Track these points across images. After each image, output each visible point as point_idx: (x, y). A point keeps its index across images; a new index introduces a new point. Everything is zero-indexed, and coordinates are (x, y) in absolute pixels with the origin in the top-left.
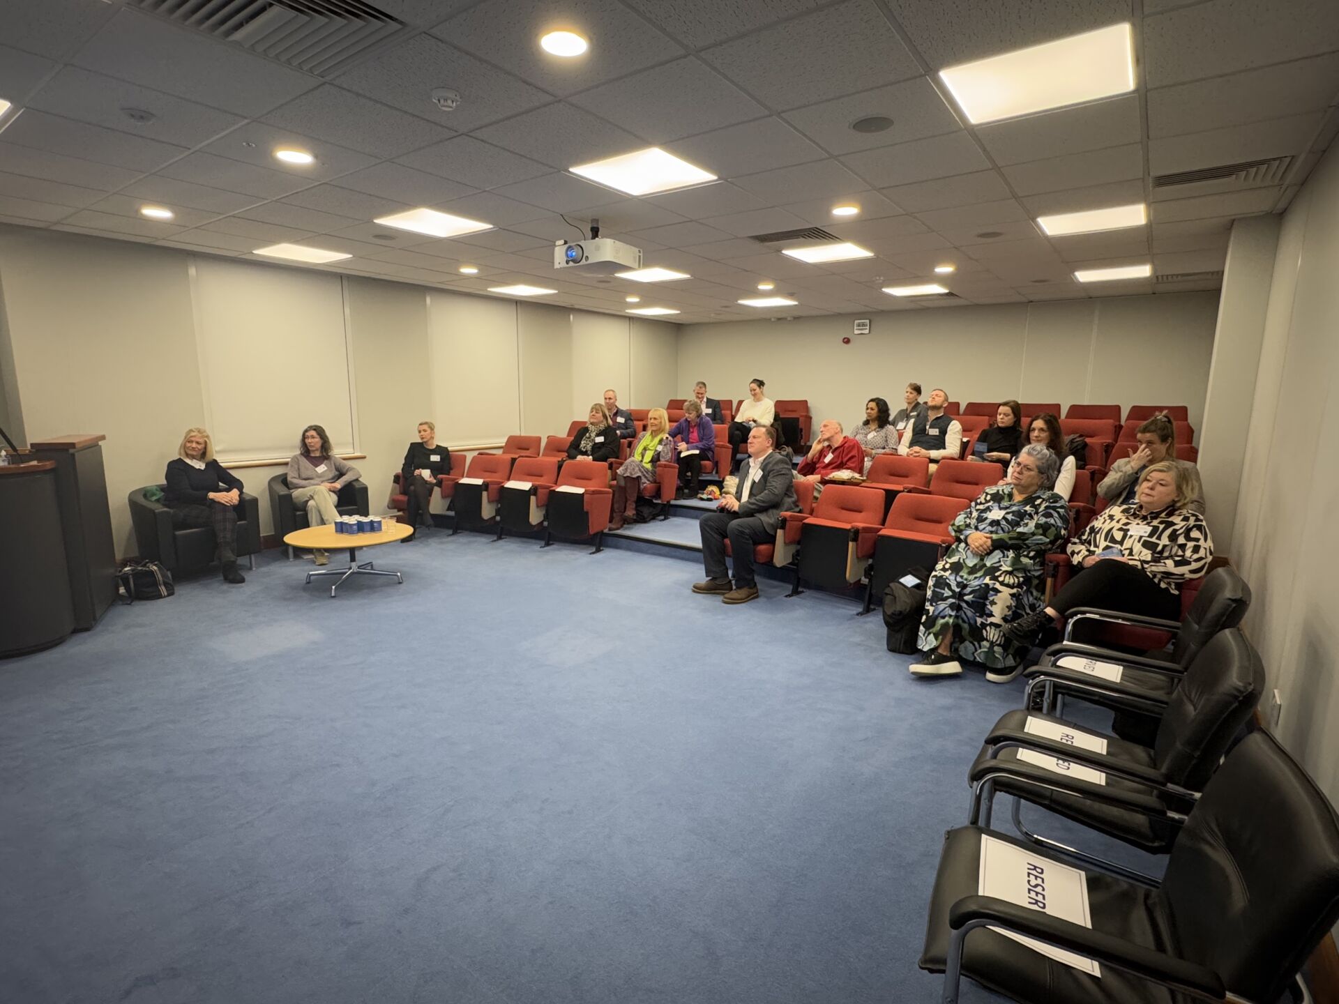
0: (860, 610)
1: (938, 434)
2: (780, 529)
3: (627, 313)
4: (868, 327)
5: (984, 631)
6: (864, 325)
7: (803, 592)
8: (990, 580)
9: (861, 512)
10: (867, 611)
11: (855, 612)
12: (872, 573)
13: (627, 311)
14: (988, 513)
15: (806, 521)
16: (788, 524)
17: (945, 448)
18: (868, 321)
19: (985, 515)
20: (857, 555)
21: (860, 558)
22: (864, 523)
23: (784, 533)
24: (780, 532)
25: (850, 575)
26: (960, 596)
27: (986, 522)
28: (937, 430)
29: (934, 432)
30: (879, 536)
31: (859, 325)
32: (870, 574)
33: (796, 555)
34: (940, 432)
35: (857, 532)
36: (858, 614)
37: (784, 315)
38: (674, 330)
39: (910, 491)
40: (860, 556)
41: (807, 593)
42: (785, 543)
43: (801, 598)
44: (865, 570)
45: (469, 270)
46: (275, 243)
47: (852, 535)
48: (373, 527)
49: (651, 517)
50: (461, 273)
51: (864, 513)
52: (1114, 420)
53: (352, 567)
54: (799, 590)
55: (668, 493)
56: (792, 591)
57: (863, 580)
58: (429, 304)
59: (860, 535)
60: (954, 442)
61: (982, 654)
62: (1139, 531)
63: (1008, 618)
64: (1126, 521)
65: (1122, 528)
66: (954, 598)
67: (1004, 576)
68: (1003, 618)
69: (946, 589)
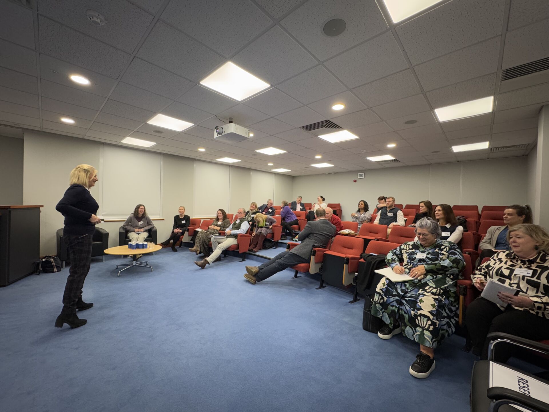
0: (352, 299)
1: (392, 215)
2: (313, 255)
3: (272, 171)
4: (363, 176)
5: (416, 320)
6: (362, 175)
7: (325, 286)
8: (422, 291)
9: (352, 249)
10: (355, 300)
11: (349, 301)
12: (357, 281)
13: (272, 170)
14: (415, 255)
15: (325, 252)
16: (316, 253)
17: (396, 221)
18: (363, 174)
19: (414, 256)
20: (348, 271)
21: (352, 272)
22: (352, 254)
23: (315, 258)
24: (312, 257)
25: (344, 282)
26: (403, 297)
27: (416, 260)
28: (392, 214)
29: (390, 214)
30: (360, 262)
31: (360, 175)
32: (356, 282)
33: (321, 269)
34: (393, 214)
35: (348, 259)
36: (350, 302)
37: (330, 172)
38: (291, 178)
39: (378, 240)
40: (350, 272)
41: (326, 288)
42: (315, 263)
43: (323, 290)
44: (353, 279)
45: (202, 150)
46: (124, 137)
47: (345, 260)
48: (143, 246)
49: (270, 247)
50: (199, 151)
51: (353, 250)
52: (476, 211)
53: (133, 264)
54: (323, 286)
55: (277, 238)
56: (320, 286)
57: (353, 284)
58: (195, 165)
59: (349, 261)
60: (401, 220)
61: (417, 336)
62: (523, 273)
63: (433, 312)
64: (511, 263)
65: (509, 267)
66: (399, 297)
67: (431, 289)
68: (429, 312)
69: (394, 290)
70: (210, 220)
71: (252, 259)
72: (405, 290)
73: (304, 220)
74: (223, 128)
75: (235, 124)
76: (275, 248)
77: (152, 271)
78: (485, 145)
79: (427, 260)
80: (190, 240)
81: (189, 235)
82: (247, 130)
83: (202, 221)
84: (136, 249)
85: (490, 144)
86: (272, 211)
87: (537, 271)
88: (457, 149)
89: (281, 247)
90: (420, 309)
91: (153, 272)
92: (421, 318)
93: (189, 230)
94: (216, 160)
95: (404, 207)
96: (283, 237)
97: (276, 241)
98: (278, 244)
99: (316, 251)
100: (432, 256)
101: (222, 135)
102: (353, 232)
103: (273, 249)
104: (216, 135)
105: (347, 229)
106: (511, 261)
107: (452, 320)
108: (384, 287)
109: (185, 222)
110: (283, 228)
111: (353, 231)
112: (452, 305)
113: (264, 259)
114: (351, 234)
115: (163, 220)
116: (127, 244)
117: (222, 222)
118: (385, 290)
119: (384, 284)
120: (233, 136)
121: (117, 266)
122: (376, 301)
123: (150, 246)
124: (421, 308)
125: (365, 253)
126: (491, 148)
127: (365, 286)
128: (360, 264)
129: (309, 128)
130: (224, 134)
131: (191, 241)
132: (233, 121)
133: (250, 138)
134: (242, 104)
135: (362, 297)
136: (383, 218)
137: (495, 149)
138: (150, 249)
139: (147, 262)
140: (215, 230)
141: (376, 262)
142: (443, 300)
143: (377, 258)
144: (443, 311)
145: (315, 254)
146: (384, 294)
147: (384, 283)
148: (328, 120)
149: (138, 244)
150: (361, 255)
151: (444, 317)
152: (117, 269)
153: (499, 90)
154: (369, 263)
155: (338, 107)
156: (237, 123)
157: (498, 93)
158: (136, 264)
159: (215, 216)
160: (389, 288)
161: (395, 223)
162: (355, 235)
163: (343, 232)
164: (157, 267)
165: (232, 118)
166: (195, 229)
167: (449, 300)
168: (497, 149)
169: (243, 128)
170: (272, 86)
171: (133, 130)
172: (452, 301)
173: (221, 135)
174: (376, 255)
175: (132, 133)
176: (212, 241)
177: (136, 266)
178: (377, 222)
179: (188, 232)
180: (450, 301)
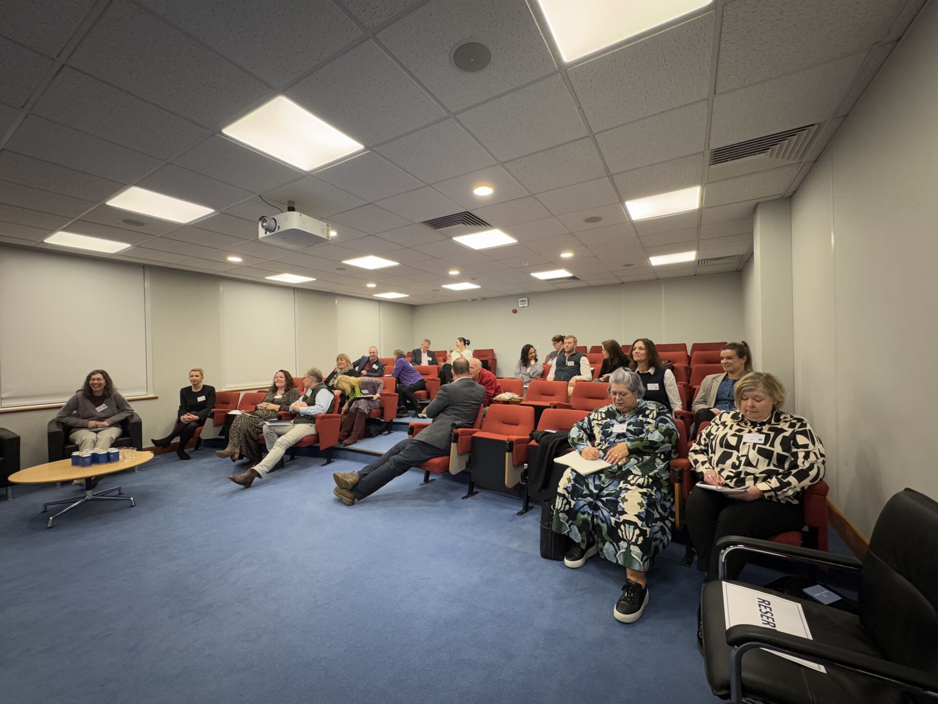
0: (521, 509)
1: (573, 365)
2: (454, 442)
3: (375, 297)
4: (527, 303)
5: (619, 531)
6: (525, 301)
7: (477, 492)
8: (624, 483)
9: (517, 425)
10: (527, 509)
11: (516, 512)
12: (527, 478)
13: (374, 295)
14: (611, 427)
15: (474, 435)
16: (459, 438)
17: (579, 374)
18: (527, 299)
19: (610, 430)
20: (513, 463)
21: (517, 465)
22: (517, 435)
23: (458, 446)
24: (453, 445)
25: (508, 482)
26: (598, 497)
27: (612, 436)
28: (573, 362)
29: (571, 364)
30: (530, 446)
31: (522, 301)
33: (468, 464)
34: (575, 363)
35: (511, 443)
37: (475, 297)
38: (410, 308)
39: (555, 407)
40: (515, 464)
41: (479, 494)
42: (458, 454)
43: (474, 499)
44: (521, 475)
45: (235, 259)
46: (51, 231)
47: (507, 446)
48: (109, 458)
49: (377, 433)
50: (229, 261)
51: (518, 427)
52: (685, 352)
53: (86, 496)
54: (474, 491)
55: (390, 414)
56: (468, 493)
57: (521, 483)
58: (221, 289)
59: (514, 446)
60: (586, 370)
61: (621, 555)
62: (753, 439)
63: (641, 515)
64: (738, 427)
65: (735, 434)
66: (592, 497)
67: (635, 479)
68: (636, 515)
69: (584, 487)
70: (259, 392)
71: (345, 458)
72: (600, 485)
73: (437, 380)
74: (275, 221)
75: (299, 213)
76: (387, 434)
77: (132, 506)
78: (689, 256)
79: (629, 434)
80: (218, 433)
81: (216, 425)
82: (325, 224)
83: (242, 394)
84: (92, 465)
85: (698, 255)
86: (378, 369)
87: (769, 434)
88: (656, 261)
89: (397, 430)
90: (623, 512)
91: (134, 508)
92: (625, 526)
93: (215, 415)
94: (266, 278)
95: (589, 350)
96: (401, 412)
97: (389, 421)
98: (393, 425)
99: (459, 434)
100: (634, 428)
101: (275, 232)
102: (516, 396)
103: (384, 436)
104: (262, 233)
105: (507, 393)
106: (738, 425)
107: (667, 522)
108: (570, 485)
109: (205, 399)
110: (399, 397)
111: (518, 394)
112: (665, 500)
113: (369, 456)
114: (514, 400)
115: (156, 398)
116: (69, 456)
117: (283, 394)
118: (571, 488)
119: (569, 480)
120: (296, 235)
121: (46, 506)
122: (559, 508)
123: (127, 456)
124: (625, 510)
125: (538, 429)
126: (699, 261)
127: (540, 484)
128: (530, 450)
129: (437, 223)
130: (278, 231)
131: (219, 435)
132: (295, 207)
133: (330, 239)
134: (312, 176)
135: (537, 502)
136: (560, 371)
137: (703, 261)
138: (125, 461)
139: (119, 489)
140: (269, 410)
141: (555, 443)
142: (653, 493)
143: (556, 437)
144: (654, 510)
145: (457, 439)
146: (570, 495)
147: (569, 477)
148: (468, 212)
149: (96, 454)
150: (531, 435)
151: (656, 520)
152: (44, 512)
153: (706, 178)
154: (544, 447)
155: (483, 191)
156: (303, 211)
157: (706, 182)
158: (93, 495)
159: (270, 384)
160: (577, 485)
161: (577, 377)
162: (519, 401)
163: (502, 398)
164: (145, 496)
165: (294, 202)
166: (229, 411)
167: (660, 492)
168: (706, 261)
169: (316, 220)
170: (367, 147)
171: (73, 218)
172: (665, 494)
173: (272, 233)
174: (554, 432)
175: (69, 224)
176: (264, 431)
177: (92, 500)
178: (551, 376)
179: (213, 418)
180: (663, 494)
